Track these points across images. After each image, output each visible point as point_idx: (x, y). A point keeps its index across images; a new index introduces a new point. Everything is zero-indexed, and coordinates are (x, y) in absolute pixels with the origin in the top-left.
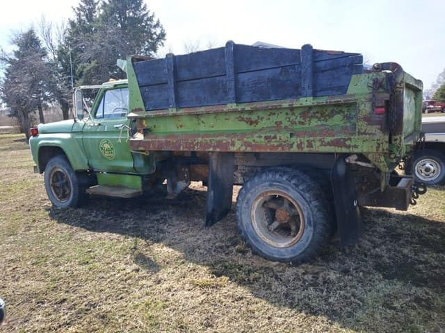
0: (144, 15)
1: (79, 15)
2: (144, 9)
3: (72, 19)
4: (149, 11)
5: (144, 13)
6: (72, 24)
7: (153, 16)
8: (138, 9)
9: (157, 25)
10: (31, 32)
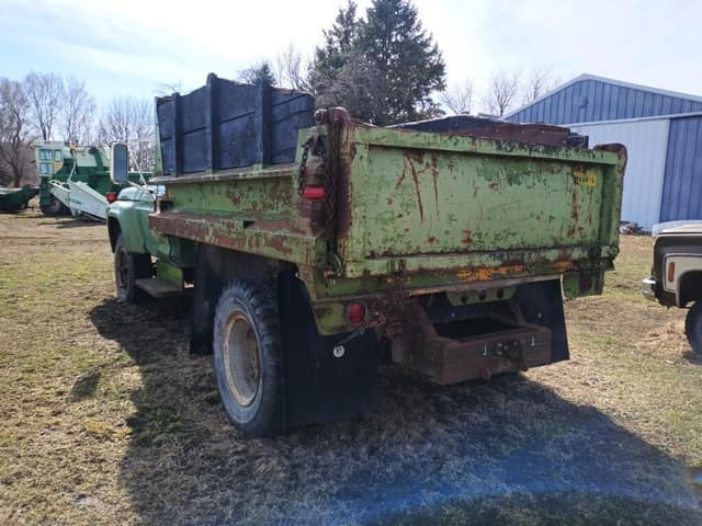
0: (417, 37)
1: (330, 42)
2: (418, 28)
3: (321, 48)
4: (425, 31)
5: (417, 34)
6: (321, 54)
7: (430, 39)
8: (409, 29)
9: (435, 51)
10: (265, 68)
